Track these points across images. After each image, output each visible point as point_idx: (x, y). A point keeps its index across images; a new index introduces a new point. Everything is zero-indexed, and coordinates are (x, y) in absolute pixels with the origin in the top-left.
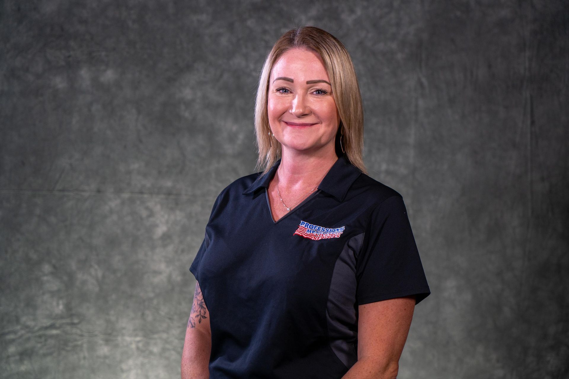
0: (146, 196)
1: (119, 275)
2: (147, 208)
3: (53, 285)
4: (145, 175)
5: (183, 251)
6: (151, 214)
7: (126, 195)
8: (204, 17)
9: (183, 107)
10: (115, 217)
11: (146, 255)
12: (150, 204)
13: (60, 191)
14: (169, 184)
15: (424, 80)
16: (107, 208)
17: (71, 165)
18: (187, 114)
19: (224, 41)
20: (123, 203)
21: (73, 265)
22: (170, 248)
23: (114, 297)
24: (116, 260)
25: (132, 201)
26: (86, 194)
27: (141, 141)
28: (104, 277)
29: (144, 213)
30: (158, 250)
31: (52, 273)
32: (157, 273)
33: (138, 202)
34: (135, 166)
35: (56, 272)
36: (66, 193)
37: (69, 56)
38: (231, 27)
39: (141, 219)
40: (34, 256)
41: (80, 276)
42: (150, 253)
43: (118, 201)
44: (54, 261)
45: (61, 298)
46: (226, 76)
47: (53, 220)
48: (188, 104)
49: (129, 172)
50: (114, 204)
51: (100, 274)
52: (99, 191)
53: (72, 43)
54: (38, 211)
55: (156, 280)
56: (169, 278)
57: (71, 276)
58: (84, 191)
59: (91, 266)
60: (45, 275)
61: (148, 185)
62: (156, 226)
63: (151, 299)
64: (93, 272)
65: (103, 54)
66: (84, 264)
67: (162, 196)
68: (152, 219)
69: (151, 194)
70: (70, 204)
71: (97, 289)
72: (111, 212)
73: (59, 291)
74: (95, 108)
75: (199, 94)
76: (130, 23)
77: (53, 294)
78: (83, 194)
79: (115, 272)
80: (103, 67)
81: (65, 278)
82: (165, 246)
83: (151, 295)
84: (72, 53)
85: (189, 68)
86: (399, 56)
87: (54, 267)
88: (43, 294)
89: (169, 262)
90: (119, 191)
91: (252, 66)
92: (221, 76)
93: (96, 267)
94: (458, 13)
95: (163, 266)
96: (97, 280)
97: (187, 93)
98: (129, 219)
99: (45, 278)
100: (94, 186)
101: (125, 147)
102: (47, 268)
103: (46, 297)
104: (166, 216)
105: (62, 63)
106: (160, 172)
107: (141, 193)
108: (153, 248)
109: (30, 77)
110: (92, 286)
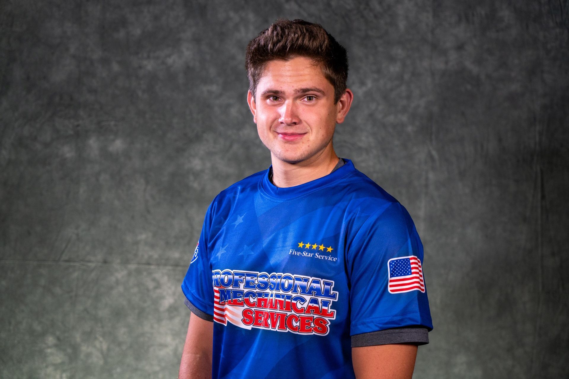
0: (152, 267)
1: (124, 347)
2: (154, 280)
3: (58, 357)
4: (153, 246)
6: (158, 285)
7: (132, 267)
8: (214, 88)
9: (191, 178)
10: (121, 289)
11: (152, 327)
12: (157, 276)
13: (66, 261)
14: (176, 255)
15: (434, 153)
16: (113, 279)
17: (77, 235)
18: (196, 185)
19: (234, 112)
20: (129, 274)
21: (78, 337)
22: (177, 321)
23: (119, 370)
24: (122, 332)
25: (138, 272)
26: (92, 265)
27: (149, 212)
28: (109, 349)
29: (151, 285)
30: (164, 323)
31: (56, 346)
32: (163, 346)
33: (145, 273)
34: (143, 237)
35: (60, 344)
36: (72, 264)
37: (78, 126)
39: (148, 290)
40: (38, 328)
41: (84, 349)
42: (156, 326)
43: (125, 272)
44: (58, 333)
45: (64, 371)
46: (236, 147)
47: (58, 290)
48: (197, 175)
49: (136, 243)
50: (120, 275)
51: (105, 346)
52: (105, 262)
53: (81, 113)
54: (43, 282)
55: (162, 353)
56: (176, 351)
57: (75, 348)
58: (89, 261)
59: (96, 338)
60: (49, 347)
61: (156, 256)
62: (162, 297)
63: (156, 373)
64: (97, 344)
65: (112, 123)
66: (89, 336)
67: (170, 268)
68: (158, 291)
69: (158, 265)
70: (76, 274)
71: (101, 362)
72: (117, 282)
73: (63, 363)
74: (103, 177)
75: (208, 165)
76: (140, 93)
77: (56, 367)
78: (90, 264)
79: (120, 344)
80: (112, 137)
81: (69, 351)
82: (171, 318)
83: (157, 368)
84: (80, 122)
85: (198, 138)
86: (410, 129)
87: (58, 339)
88: (47, 367)
89: (175, 334)
90: (126, 262)
92: (231, 146)
93: (101, 339)
94: (469, 87)
95: (169, 339)
96: (102, 352)
97: (196, 164)
98: (135, 290)
99: (49, 351)
100: (100, 257)
101: (133, 217)
102: (51, 340)
103: (50, 370)
104: (173, 288)
105: (71, 132)
106: (167, 243)
107: (149, 264)
108: (159, 320)
109: (38, 146)
110: (97, 360)
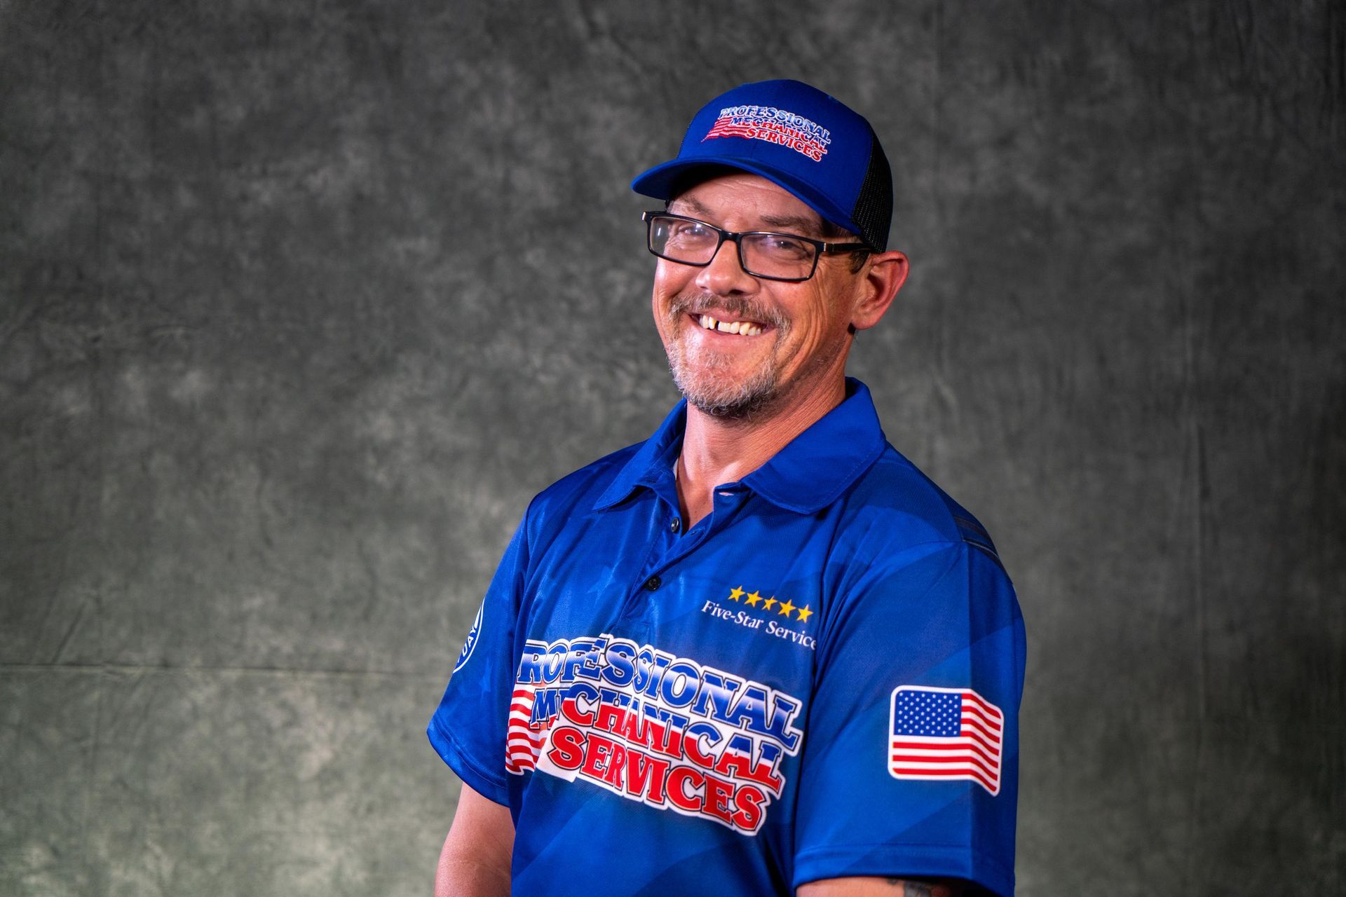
0: (279, 675)
1: (213, 869)
2: (283, 705)
4: (279, 625)
5: (370, 809)
6: (294, 719)
7: (232, 675)
8: (422, 245)
9: (371, 460)
10: (204, 728)
11: (280, 819)
12: (291, 695)
13: (71, 664)
14: (336, 645)
15: (947, 392)
16: (186, 705)
17: (98, 600)
18: (381, 477)
19: (470, 301)
20: (225, 693)
21: (101, 846)
22: (340, 802)
24: (208, 833)
25: (246, 687)
26: (134, 673)
27: (268, 542)
28: (176, 874)
29: (276, 718)
30: (309, 808)
31: (48, 868)
32: (307, 863)
33: (262, 691)
34: (257, 602)
35: (59, 863)
36: (85, 670)
37: (96, 340)
38: (486, 267)
39: (270, 731)
40: (5, 826)
41: (118, 873)
42: (289, 816)
43: (213, 689)
44: (53, 838)
46: (475, 384)
47: (52, 735)
48: (384, 453)
49: (241, 618)
50: (203, 694)
51: (167, 868)
52: (166, 665)
53: (104, 308)
54: (15, 715)
55: (305, 881)
56: (338, 873)
57: (96, 874)
58: (128, 664)
59: (145, 848)
60: (31, 872)
61: (287, 648)
62: (307, 747)
64: (149, 861)
65: (180, 332)
66: (129, 843)
67: (322, 676)
68: (294, 732)
69: (293, 669)
70: (95, 695)
72: (196, 713)
74: (160, 462)
75: (410, 428)
76: (244, 260)
78: (127, 671)
79: (203, 862)
80: (178, 365)
81: (81, 879)
82: (326, 797)
84: (102, 330)
85: (385, 366)
86: (889, 336)
87: (55, 851)
89: (337, 835)
90: (215, 664)
91: (537, 361)
92: (464, 383)
93: (158, 850)
94: (1027, 235)
95: (321, 847)
96: (160, 882)
97: (382, 426)
98: (239, 730)
99: (33, 880)
100: (153, 653)
101: (231, 557)
102: (36, 854)
104: (330, 725)
105: (79, 355)
106: (314, 617)
107: (271, 668)
108: (297, 802)
